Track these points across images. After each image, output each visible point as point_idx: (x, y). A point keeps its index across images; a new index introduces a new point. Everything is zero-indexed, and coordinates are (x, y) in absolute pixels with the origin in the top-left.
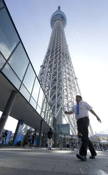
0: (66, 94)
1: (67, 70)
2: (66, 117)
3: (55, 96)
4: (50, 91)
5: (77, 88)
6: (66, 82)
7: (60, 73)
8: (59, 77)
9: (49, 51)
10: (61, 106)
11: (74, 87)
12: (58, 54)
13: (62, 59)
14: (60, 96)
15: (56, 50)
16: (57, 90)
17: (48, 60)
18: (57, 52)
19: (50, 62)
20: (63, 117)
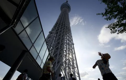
0: (65, 53)
1: (68, 38)
2: (63, 71)
3: (57, 55)
4: (53, 50)
5: (73, 51)
6: (66, 46)
7: (63, 39)
8: (62, 41)
9: (57, 24)
10: (61, 63)
11: (72, 50)
12: (63, 26)
13: (65, 30)
14: (61, 55)
15: (62, 24)
16: (59, 50)
17: (55, 29)
18: (63, 25)
19: (57, 31)
20: (61, 71)
